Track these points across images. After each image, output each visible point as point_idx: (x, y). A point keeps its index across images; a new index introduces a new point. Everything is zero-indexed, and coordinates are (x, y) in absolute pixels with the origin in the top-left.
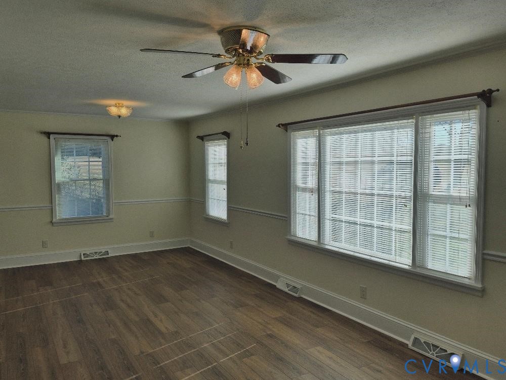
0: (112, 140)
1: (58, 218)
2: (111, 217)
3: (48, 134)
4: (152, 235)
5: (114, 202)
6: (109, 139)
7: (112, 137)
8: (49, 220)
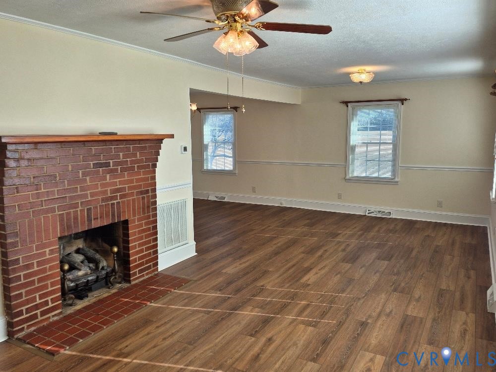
0: (403, 104)
1: (350, 176)
2: (396, 180)
3: (346, 103)
4: (440, 205)
5: (400, 165)
6: (399, 103)
7: (402, 101)
8: (344, 177)
